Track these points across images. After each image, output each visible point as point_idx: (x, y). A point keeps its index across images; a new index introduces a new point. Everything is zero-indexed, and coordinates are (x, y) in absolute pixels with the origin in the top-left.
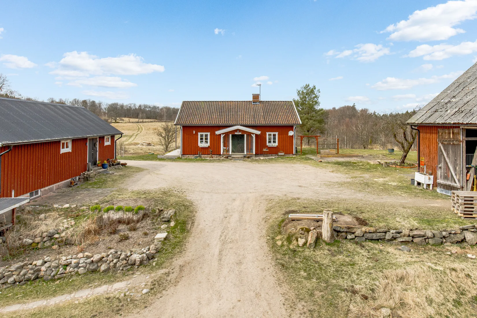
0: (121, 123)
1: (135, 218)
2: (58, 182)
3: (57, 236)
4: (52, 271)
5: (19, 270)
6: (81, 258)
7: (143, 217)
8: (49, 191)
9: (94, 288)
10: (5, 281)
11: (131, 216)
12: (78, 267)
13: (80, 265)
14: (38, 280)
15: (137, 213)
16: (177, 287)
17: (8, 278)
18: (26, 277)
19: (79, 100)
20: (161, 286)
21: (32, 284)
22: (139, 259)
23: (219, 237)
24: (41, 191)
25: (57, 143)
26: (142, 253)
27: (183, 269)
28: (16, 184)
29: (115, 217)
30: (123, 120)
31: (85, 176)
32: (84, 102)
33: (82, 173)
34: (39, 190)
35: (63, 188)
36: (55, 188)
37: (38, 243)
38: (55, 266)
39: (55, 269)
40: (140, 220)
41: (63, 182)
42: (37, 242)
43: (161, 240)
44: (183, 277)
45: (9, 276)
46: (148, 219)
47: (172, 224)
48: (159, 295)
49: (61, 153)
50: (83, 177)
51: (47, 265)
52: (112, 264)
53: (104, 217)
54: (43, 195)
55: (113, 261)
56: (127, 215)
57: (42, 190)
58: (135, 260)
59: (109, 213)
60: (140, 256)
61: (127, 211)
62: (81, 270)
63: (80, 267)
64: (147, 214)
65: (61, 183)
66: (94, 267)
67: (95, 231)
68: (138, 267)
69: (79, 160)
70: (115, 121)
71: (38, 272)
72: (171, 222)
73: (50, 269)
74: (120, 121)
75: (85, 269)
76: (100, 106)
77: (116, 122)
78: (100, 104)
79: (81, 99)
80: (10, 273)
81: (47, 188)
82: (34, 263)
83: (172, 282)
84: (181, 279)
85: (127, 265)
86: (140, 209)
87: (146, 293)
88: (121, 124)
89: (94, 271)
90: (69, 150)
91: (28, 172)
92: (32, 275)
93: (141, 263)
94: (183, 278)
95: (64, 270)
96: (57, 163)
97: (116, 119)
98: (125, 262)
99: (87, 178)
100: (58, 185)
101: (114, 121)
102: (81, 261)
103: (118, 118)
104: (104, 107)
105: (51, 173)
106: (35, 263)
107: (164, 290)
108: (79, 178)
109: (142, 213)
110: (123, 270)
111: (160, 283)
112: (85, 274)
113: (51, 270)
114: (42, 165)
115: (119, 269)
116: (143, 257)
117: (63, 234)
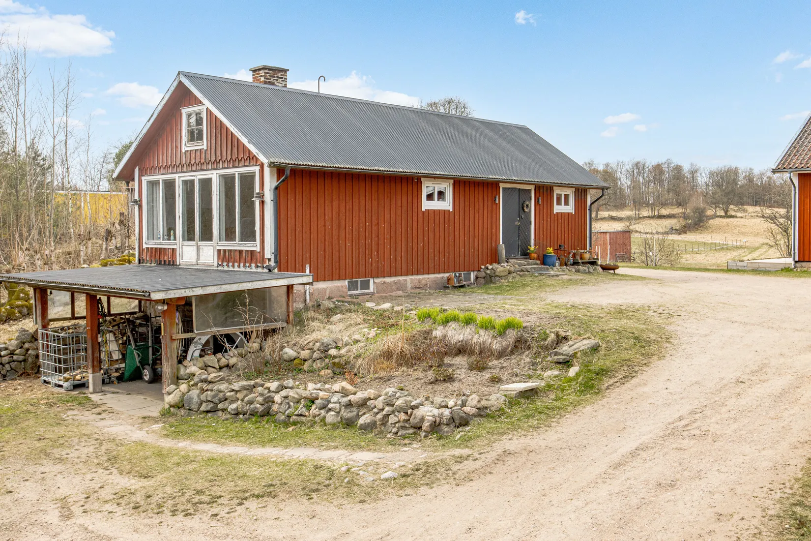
0: (742, 217)
1: (496, 346)
2: (417, 274)
3: (333, 352)
4: (289, 407)
5: (245, 392)
6: (336, 392)
7: (516, 347)
8: (394, 287)
9: (325, 449)
10: (225, 407)
11: (490, 340)
12: (327, 409)
13: (330, 406)
14: (266, 418)
15: (502, 334)
16: (459, 488)
17: (230, 404)
18: (252, 406)
19: (647, 165)
20: (428, 476)
21: (257, 422)
22: (431, 418)
23: (670, 421)
24: (374, 283)
25: (412, 182)
26: (441, 407)
27: (507, 459)
28: (314, 254)
29: (456, 337)
30: (745, 211)
31: (488, 272)
32: (658, 169)
33: (483, 267)
34: (371, 281)
35: (430, 288)
36: (409, 286)
37: (305, 360)
38: (294, 397)
39: (294, 403)
40: (506, 354)
41: (432, 276)
42: (302, 357)
43: (509, 393)
44: (490, 473)
45: (233, 402)
46: (527, 352)
47: (573, 371)
48: (409, 491)
49: (423, 210)
50: (484, 274)
51: (284, 393)
52: (379, 416)
53: (434, 333)
54: (378, 293)
55: (383, 409)
56: (480, 336)
57: (378, 280)
58: (422, 419)
59: (447, 328)
60: (436, 412)
61: (482, 327)
62: (331, 417)
63: (330, 410)
64: (526, 341)
65: (426, 276)
66: (350, 415)
67: (402, 355)
68: (426, 436)
69: (476, 234)
70: (726, 212)
71: (270, 403)
72: (572, 366)
73: (287, 401)
74: (739, 214)
75: (338, 416)
76: (693, 177)
77: (727, 216)
78: (693, 173)
79: (651, 161)
80: (232, 393)
81: (388, 280)
82: (267, 385)
83: (457, 476)
84: (482, 476)
85: (408, 425)
86: (509, 325)
87: (386, 480)
88: (739, 219)
89: (349, 424)
90: (447, 205)
91: (342, 234)
92: (261, 406)
93: (435, 427)
94: (489, 477)
95: (304, 409)
96: (415, 232)
97: (727, 208)
98: (403, 416)
99: (491, 277)
100: (419, 281)
101: (723, 214)
102: (335, 399)
103: (732, 206)
104: (702, 179)
105: (399, 249)
106: (269, 386)
107: (427, 484)
108: (477, 278)
109: (512, 335)
110: (396, 433)
111: (431, 470)
112: (335, 426)
113: (288, 403)
114: (375, 228)
115: (390, 432)
116: (441, 416)
117: (343, 351)
